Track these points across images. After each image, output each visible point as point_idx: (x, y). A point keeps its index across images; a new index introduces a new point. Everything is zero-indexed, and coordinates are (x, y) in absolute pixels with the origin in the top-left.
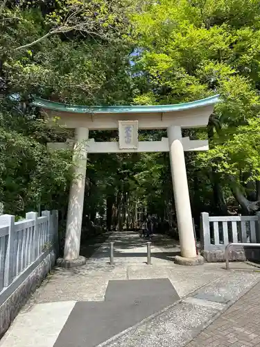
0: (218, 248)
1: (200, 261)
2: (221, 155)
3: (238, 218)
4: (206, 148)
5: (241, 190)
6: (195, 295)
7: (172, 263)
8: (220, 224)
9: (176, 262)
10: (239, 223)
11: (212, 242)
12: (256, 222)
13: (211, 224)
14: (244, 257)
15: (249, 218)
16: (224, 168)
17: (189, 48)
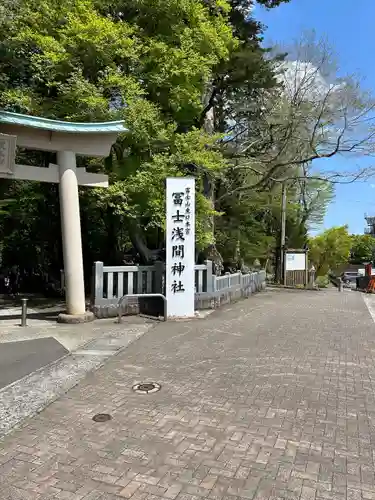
0: (111, 302)
1: (89, 317)
2: (121, 193)
3: (135, 268)
4: (105, 184)
5: (140, 237)
6: (86, 347)
7: (55, 323)
8: (116, 275)
9: (61, 321)
10: (135, 274)
11: (105, 296)
12: (153, 273)
13: (105, 275)
14: (138, 310)
15: (145, 268)
16: (123, 209)
17: (89, 43)
